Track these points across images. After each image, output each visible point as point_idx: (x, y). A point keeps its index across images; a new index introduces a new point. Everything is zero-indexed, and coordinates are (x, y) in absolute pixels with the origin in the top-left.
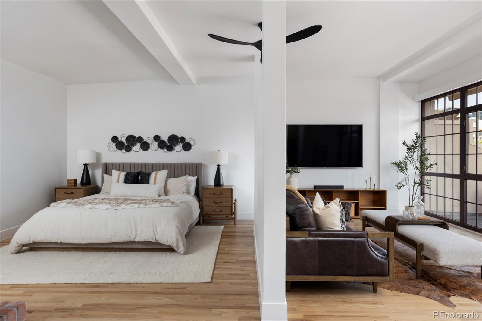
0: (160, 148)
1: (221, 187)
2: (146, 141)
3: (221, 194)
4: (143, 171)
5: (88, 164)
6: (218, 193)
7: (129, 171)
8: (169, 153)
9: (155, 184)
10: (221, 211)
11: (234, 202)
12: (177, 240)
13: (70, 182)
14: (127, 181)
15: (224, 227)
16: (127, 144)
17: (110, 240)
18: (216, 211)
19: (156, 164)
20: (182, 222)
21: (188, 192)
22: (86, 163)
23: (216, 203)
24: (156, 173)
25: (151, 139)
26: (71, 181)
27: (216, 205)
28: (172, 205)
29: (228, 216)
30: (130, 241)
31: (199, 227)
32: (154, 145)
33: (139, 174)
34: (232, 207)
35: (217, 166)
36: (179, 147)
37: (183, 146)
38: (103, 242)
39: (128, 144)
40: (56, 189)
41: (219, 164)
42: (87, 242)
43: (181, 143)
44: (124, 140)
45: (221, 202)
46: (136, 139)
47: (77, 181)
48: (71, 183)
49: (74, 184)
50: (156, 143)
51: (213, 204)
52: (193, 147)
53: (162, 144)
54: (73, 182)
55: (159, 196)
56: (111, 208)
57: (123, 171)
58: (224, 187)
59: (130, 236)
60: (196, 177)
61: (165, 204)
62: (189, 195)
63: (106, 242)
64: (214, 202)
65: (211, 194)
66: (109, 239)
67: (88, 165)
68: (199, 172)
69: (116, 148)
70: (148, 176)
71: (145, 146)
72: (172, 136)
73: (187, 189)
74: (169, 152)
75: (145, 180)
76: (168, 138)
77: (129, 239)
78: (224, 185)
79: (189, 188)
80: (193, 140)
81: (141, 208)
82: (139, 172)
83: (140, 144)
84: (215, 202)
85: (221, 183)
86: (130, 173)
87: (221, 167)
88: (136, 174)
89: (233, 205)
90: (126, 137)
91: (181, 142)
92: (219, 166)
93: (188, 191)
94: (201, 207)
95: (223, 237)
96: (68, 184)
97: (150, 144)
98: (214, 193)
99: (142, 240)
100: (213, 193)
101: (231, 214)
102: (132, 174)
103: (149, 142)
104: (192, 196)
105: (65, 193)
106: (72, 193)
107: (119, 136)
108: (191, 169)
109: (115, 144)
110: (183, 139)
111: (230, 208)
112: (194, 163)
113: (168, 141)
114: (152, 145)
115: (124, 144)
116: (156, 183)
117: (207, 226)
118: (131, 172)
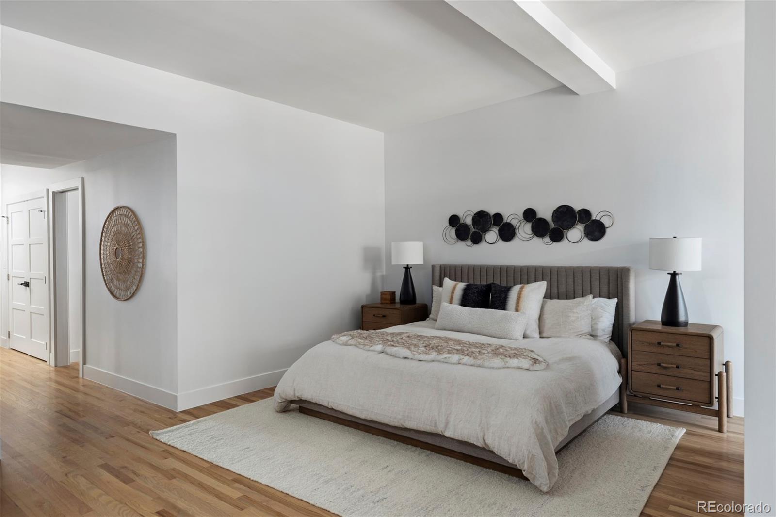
0: (537, 236)
1: (682, 330)
2: (508, 221)
3: (678, 345)
4: (497, 282)
5: (411, 267)
6: (670, 344)
7: (471, 282)
8: (556, 245)
9: (517, 310)
10: (678, 389)
11: (717, 368)
12: (530, 456)
13: (384, 296)
14: (467, 301)
15: (686, 433)
16: (474, 228)
17: (402, 422)
18: (663, 388)
19: (528, 268)
20: (552, 411)
21: (593, 334)
22: (408, 265)
23: (666, 368)
24: (522, 288)
25: (518, 217)
26: (386, 294)
27: (664, 372)
28: (532, 365)
29: (699, 406)
30: (436, 432)
31: (617, 419)
32: (525, 230)
33: (489, 288)
34: (711, 383)
35: (670, 275)
36: (576, 232)
37: (586, 229)
38: (392, 424)
39: (477, 229)
40: (364, 308)
41: (674, 272)
42: (368, 418)
43: (582, 223)
44: (469, 221)
45: (677, 367)
46: (490, 218)
47: (395, 295)
48: (386, 299)
49: (390, 301)
50: (528, 227)
51: (655, 369)
52: (608, 231)
53: (540, 228)
54: (389, 297)
55: (525, 337)
56: (410, 357)
57: (462, 282)
58: (690, 330)
59: (435, 423)
60: (616, 300)
61: (514, 362)
62: (595, 340)
63: (396, 424)
64: (659, 365)
65: (651, 344)
66: (400, 419)
67: (411, 269)
68: (622, 289)
69: (456, 237)
70: (505, 293)
71: (507, 233)
72: (561, 209)
73: (592, 327)
74: (555, 243)
75: (498, 302)
76: (553, 214)
77: (433, 428)
78: (689, 322)
79: (596, 324)
80: (609, 215)
81: (463, 364)
82: (490, 284)
83: (498, 228)
84: (662, 364)
85: (682, 318)
86: (473, 284)
87: (679, 279)
88: (484, 289)
89: (716, 379)
90: (473, 215)
91: (581, 221)
92: (674, 275)
93: (592, 330)
94: (623, 371)
95: (673, 462)
96: (381, 300)
97: (517, 227)
98: (659, 343)
99: (457, 437)
100: (656, 342)
101: (707, 400)
102: (476, 288)
103: (514, 222)
104: (603, 343)
105: (374, 315)
106: (384, 316)
107: (460, 215)
108: (605, 281)
109: (453, 231)
110: (585, 214)
111: (706, 385)
112: (611, 267)
113: (553, 220)
114: (521, 230)
115: (469, 230)
116: (519, 309)
117: (638, 421)
118: (475, 283)
